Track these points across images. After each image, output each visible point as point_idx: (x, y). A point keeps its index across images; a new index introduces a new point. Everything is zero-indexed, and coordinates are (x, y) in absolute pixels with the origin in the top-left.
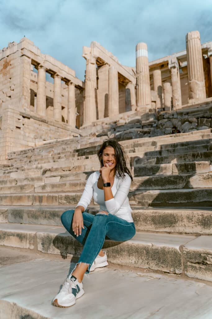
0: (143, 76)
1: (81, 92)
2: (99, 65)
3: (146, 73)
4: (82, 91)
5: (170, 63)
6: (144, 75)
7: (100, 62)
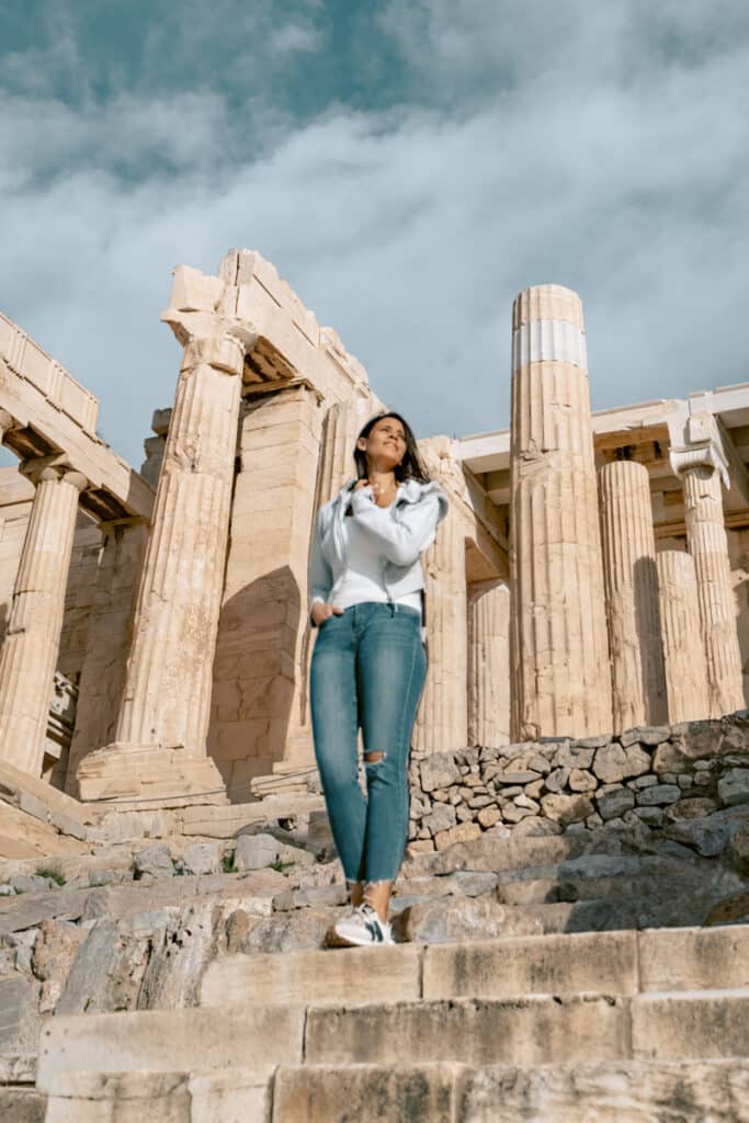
0: (559, 479)
1: (112, 542)
2: (252, 389)
3: (578, 460)
4: (119, 531)
5: (676, 439)
6: (565, 473)
7: (267, 369)
